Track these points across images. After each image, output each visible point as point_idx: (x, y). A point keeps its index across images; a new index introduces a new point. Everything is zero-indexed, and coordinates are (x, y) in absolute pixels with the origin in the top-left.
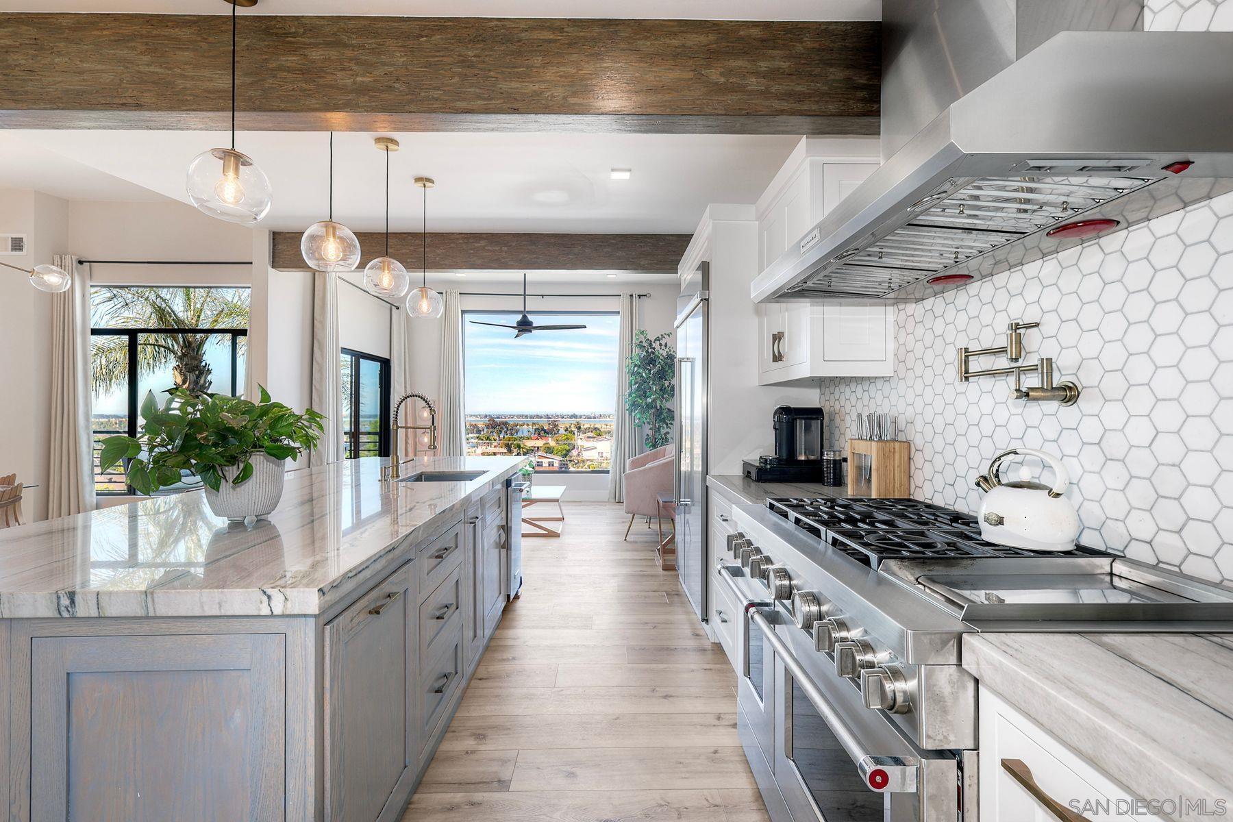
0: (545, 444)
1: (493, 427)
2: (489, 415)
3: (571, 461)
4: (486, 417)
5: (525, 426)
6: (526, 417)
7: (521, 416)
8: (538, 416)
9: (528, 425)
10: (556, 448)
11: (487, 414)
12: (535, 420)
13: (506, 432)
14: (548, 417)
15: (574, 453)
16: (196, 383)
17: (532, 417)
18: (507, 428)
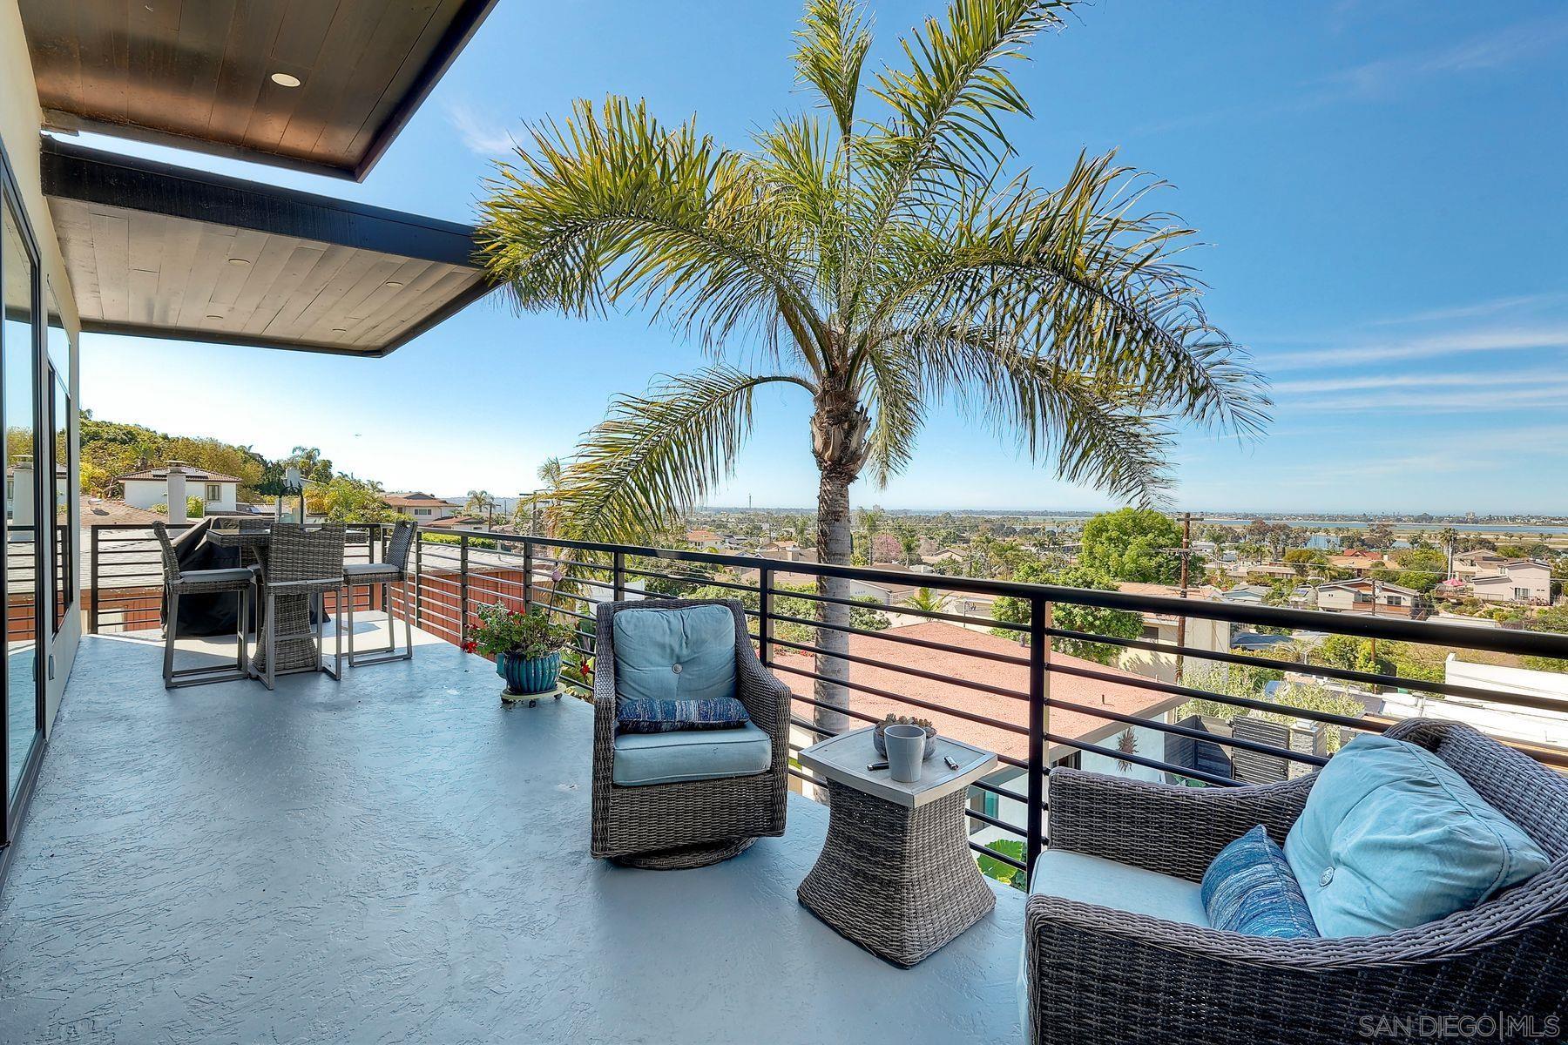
0: (1376, 565)
1: (1260, 533)
2: (1252, 515)
3: (1440, 600)
4: (1246, 516)
5: (1322, 534)
6: (1321, 518)
7: (1312, 517)
8: (1344, 518)
9: (1327, 531)
10: (1403, 575)
11: (1249, 512)
12: (1339, 523)
13: (1285, 542)
14: (1365, 518)
15: (1448, 585)
16: (845, 446)
17: (1332, 518)
18: (1288, 536)
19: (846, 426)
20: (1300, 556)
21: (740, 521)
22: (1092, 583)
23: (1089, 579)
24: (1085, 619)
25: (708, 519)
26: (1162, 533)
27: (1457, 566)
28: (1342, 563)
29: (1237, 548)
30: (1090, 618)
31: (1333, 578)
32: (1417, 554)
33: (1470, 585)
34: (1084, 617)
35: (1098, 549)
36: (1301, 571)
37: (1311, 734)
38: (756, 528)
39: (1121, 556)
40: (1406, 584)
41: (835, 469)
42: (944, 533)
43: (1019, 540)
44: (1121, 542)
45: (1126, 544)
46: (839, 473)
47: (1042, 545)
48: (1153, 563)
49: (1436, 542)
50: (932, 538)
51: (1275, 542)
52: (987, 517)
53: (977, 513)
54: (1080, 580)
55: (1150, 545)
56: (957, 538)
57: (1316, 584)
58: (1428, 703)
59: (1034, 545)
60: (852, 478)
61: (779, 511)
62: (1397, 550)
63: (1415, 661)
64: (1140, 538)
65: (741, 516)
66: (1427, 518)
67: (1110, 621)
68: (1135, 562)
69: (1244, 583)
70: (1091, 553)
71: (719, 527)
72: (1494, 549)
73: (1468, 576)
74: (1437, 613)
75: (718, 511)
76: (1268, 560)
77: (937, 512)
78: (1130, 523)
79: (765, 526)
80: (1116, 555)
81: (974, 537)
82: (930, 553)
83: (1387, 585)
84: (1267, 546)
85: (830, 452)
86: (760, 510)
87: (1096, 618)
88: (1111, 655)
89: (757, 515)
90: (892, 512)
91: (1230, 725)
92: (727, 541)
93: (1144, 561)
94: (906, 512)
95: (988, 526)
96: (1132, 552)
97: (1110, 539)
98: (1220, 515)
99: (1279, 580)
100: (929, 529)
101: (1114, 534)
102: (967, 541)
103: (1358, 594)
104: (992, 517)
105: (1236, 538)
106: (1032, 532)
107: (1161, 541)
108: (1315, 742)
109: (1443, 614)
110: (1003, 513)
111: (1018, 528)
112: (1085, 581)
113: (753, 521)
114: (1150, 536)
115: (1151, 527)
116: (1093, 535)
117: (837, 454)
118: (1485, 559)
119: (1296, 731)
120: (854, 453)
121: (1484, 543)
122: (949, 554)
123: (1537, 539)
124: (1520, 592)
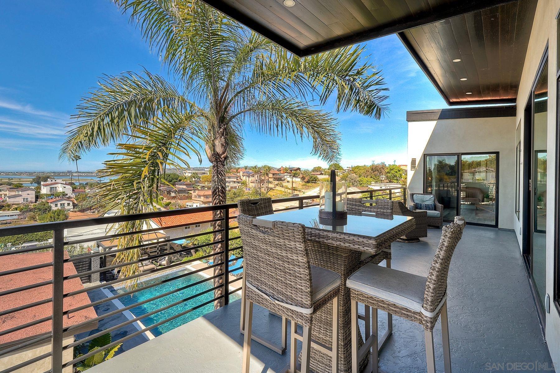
33: (6, 199)
118: (10, 189)
123: (7, 180)
124: (25, 199)
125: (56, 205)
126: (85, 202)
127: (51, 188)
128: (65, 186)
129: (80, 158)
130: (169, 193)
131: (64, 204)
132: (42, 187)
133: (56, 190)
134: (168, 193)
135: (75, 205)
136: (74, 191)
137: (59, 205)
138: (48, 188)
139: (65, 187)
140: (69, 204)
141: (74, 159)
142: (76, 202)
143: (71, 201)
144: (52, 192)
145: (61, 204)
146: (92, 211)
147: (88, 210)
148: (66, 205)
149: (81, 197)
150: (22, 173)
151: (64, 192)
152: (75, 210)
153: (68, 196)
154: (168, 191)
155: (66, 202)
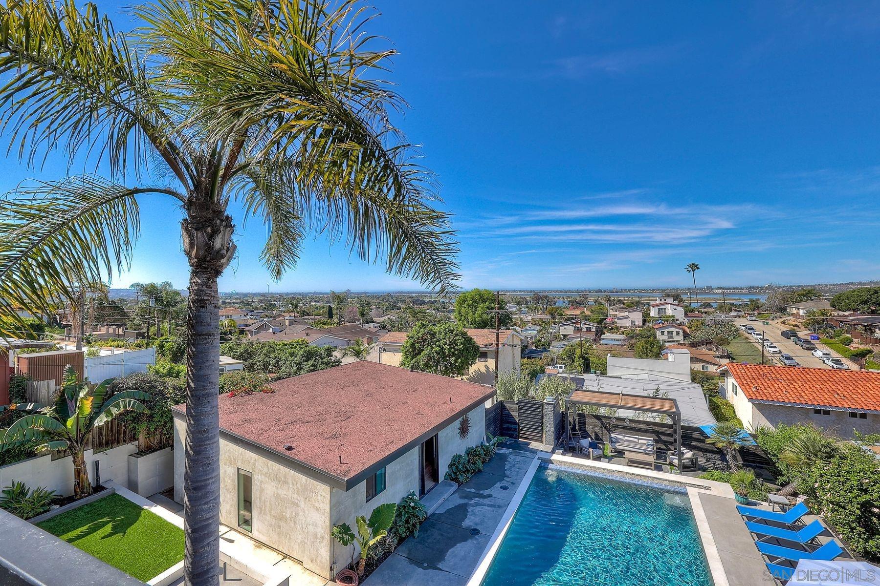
0: (581, 313)
1: (537, 300)
2: (534, 291)
3: (605, 328)
4: (531, 292)
5: (561, 299)
6: (561, 292)
7: (557, 291)
8: (570, 291)
9: (563, 298)
10: (592, 317)
11: (532, 289)
13: (547, 304)
14: (578, 291)
15: (608, 321)
16: (209, 247)
17: (565, 292)
18: (548, 301)
19: (209, 230)
20: (552, 310)
21: (261, 301)
22: (453, 331)
23: (452, 329)
24: (450, 351)
25: (239, 300)
26: (493, 301)
27: (611, 312)
28: (569, 312)
29: (527, 307)
30: (453, 350)
31: (566, 320)
32: (596, 307)
33: (616, 320)
34: (450, 350)
35: (463, 311)
36: (554, 318)
37: (552, 404)
38: (271, 305)
39: (474, 314)
40: (593, 321)
41: (201, 265)
42: (386, 304)
43: (426, 307)
44: (474, 307)
45: (476, 307)
46: (205, 268)
47: (438, 309)
48: (489, 317)
49: (603, 301)
50: (380, 308)
51: (543, 304)
52: (410, 295)
53: (405, 293)
54: (447, 330)
55: (487, 308)
56: (394, 307)
57: (559, 322)
58: (601, 378)
59: (434, 309)
60: (218, 272)
61: (287, 294)
62: (590, 306)
63: (597, 357)
64: (482, 304)
65: (262, 298)
66: (599, 291)
67: (463, 350)
68: (480, 316)
69: (531, 324)
70: (460, 313)
71: (246, 305)
72: (624, 304)
73: (615, 316)
74: (604, 334)
75: (246, 295)
76: (540, 312)
77: (383, 293)
78: (478, 297)
79: (277, 304)
80: (471, 313)
81: (403, 306)
82: (378, 316)
83: (586, 322)
84: (540, 306)
85: (195, 251)
86: (275, 294)
87: (455, 350)
88: (464, 369)
89: (272, 297)
90: (358, 294)
91: (517, 404)
92: (250, 314)
93: (484, 316)
94: (366, 293)
95: (411, 299)
96: (479, 312)
97: (468, 305)
98: (520, 291)
99: (544, 322)
100: (378, 303)
101: (471, 303)
102: (399, 308)
103: (575, 327)
104: (414, 295)
105: (527, 303)
106: (433, 302)
107: (492, 305)
108: (554, 407)
109: (607, 334)
110: (419, 293)
111: (426, 300)
112: (450, 330)
113: (270, 301)
114: (487, 303)
115: (488, 298)
116: (461, 304)
117: (201, 253)
118: (620, 308)
119: (546, 403)
120: (218, 252)
121: (620, 302)
122: (389, 316)
123: (638, 299)
124: (633, 322)
125: (663, 333)
126: (700, 332)
127: (659, 310)
128: (675, 307)
129: (698, 268)
130: (870, 329)
131: (672, 332)
132: (651, 307)
133: (665, 311)
134: (865, 330)
135: (686, 335)
136: (687, 315)
137: (666, 333)
138: (656, 309)
139: (675, 309)
140: (678, 333)
141: (690, 269)
142: (688, 331)
143: (681, 329)
144: (661, 315)
145: (668, 332)
146: (709, 347)
147: (703, 345)
148: (675, 334)
149: (695, 324)
150: (654, 290)
151: (673, 316)
152: (686, 342)
153: (678, 322)
154: (864, 326)
155: (675, 330)
